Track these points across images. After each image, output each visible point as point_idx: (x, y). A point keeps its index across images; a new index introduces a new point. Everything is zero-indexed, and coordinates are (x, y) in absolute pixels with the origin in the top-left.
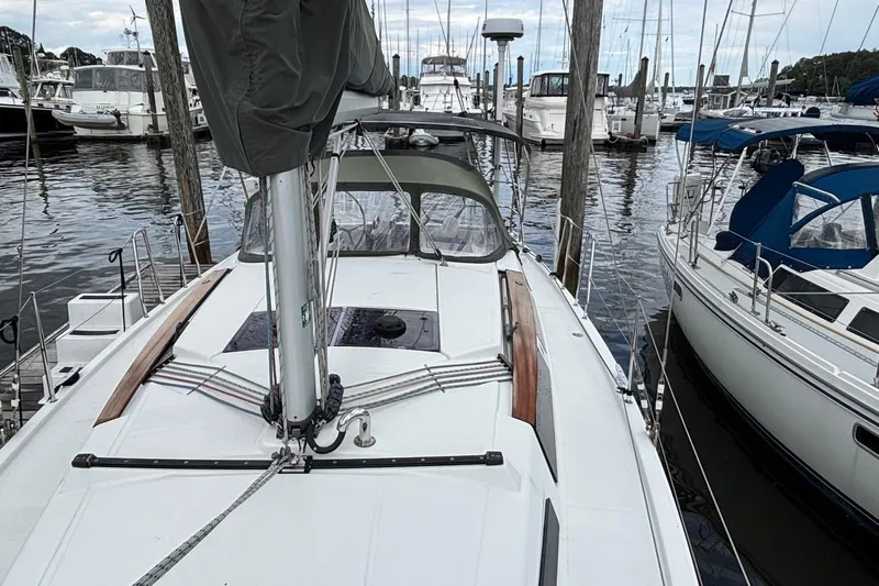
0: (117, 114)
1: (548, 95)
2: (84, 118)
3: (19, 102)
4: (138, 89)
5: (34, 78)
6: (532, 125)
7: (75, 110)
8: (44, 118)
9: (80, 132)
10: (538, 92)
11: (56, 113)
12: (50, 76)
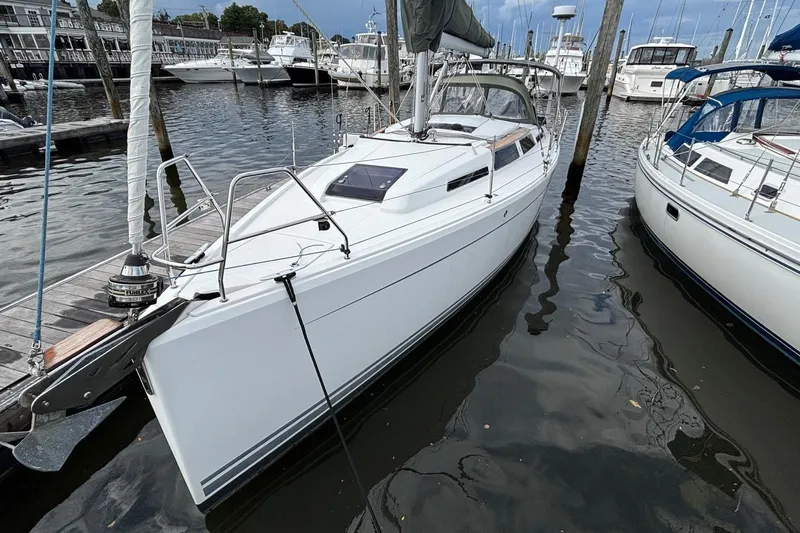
0: (360, 74)
1: (639, 64)
2: (344, 75)
3: (312, 66)
4: (372, 58)
5: (319, 52)
6: (622, 86)
7: (339, 70)
8: (324, 75)
9: (341, 83)
10: (632, 61)
11: (329, 72)
12: (328, 51)
